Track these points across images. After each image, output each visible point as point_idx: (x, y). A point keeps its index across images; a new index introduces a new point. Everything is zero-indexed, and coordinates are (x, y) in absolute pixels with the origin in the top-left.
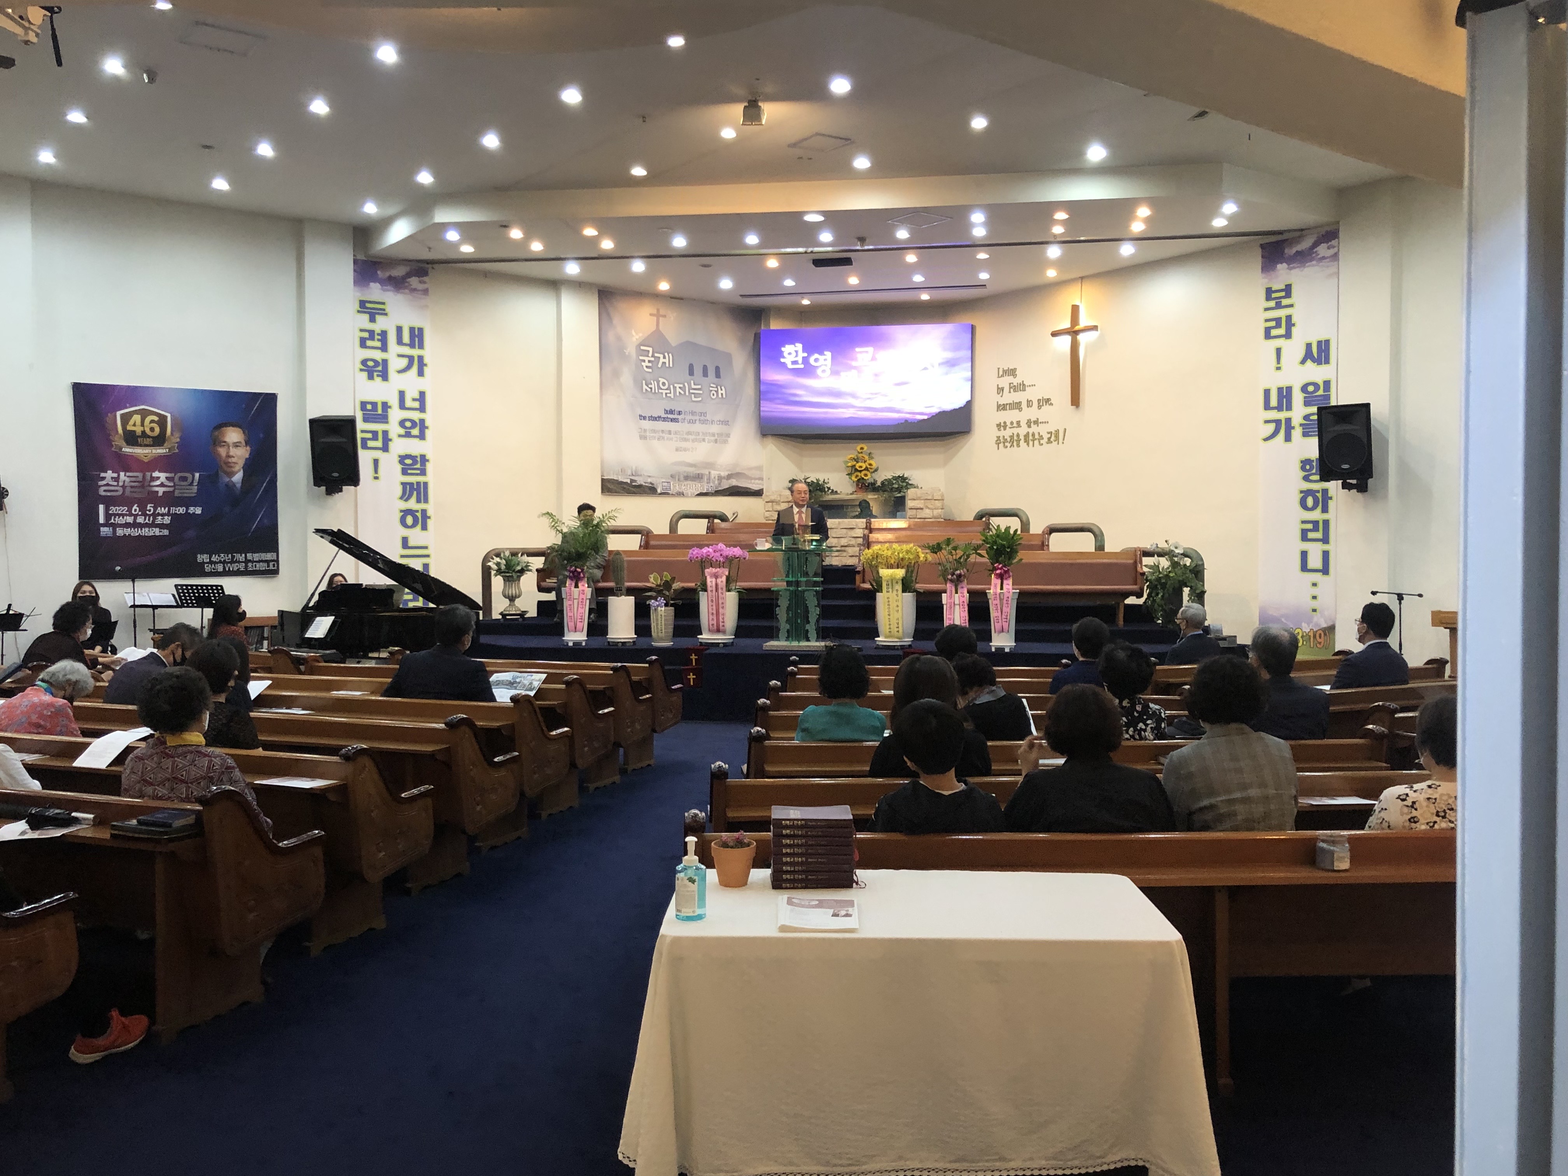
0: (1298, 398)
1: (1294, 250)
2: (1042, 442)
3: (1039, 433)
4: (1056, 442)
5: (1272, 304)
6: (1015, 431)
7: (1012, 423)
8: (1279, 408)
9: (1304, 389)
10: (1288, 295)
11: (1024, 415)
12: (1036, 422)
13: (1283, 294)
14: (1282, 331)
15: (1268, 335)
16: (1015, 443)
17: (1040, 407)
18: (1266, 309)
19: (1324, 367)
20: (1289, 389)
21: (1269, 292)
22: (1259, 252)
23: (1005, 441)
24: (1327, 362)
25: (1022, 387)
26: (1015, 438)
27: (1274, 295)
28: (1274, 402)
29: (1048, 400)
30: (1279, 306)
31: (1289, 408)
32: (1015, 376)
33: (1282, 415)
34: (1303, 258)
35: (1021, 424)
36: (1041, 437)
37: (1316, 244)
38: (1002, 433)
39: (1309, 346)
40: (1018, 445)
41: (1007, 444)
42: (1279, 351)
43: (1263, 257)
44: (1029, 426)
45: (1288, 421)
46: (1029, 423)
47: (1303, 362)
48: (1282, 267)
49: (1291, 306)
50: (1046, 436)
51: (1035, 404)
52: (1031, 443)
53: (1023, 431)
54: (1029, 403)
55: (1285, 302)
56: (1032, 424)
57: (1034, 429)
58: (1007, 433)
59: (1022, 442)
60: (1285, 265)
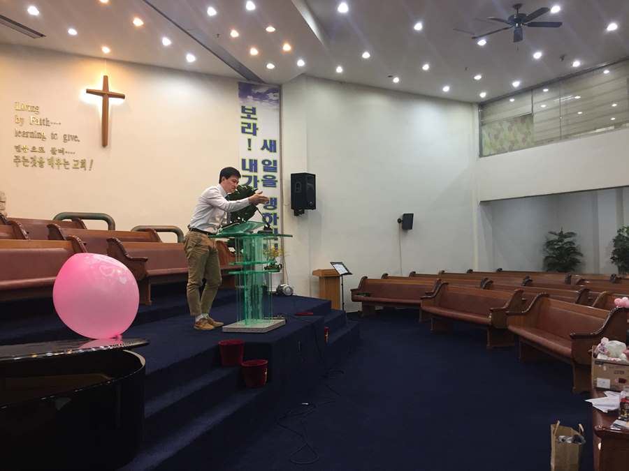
0: (260, 167)
1: (256, 91)
2: (67, 166)
3: (64, 160)
4: (83, 169)
5: (245, 115)
6: (38, 155)
7: (34, 148)
8: (250, 170)
9: (263, 162)
10: (254, 113)
11: (48, 145)
12: (62, 151)
13: (251, 112)
14: (251, 131)
15: (243, 131)
16: (37, 164)
17: (65, 140)
18: (242, 117)
19: (273, 154)
20: (256, 161)
21: (243, 109)
22: (237, 85)
23: (26, 161)
24: (275, 151)
25: (45, 122)
26: (37, 160)
27: (246, 111)
28: (247, 166)
29: (76, 137)
30: (249, 117)
31: (256, 171)
32: (38, 113)
33: (252, 174)
34: (262, 97)
35: (45, 149)
36: (66, 163)
37: (268, 92)
38: (21, 155)
39: (265, 141)
40: (41, 166)
41: (26, 164)
42: (250, 140)
43: (239, 89)
44: (54, 153)
45: (256, 177)
46: (53, 151)
47: (262, 149)
48: (250, 98)
49: (256, 119)
50: (72, 164)
51: (60, 137)
52: (56, 166)
53: (47, 155)
54: (54, 136)
55: (252, 116)
56: (57, 152)
57: (58, 155)
58: (28, 155)
59: (46, 164)
60: (251, 97)
